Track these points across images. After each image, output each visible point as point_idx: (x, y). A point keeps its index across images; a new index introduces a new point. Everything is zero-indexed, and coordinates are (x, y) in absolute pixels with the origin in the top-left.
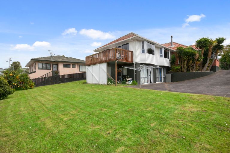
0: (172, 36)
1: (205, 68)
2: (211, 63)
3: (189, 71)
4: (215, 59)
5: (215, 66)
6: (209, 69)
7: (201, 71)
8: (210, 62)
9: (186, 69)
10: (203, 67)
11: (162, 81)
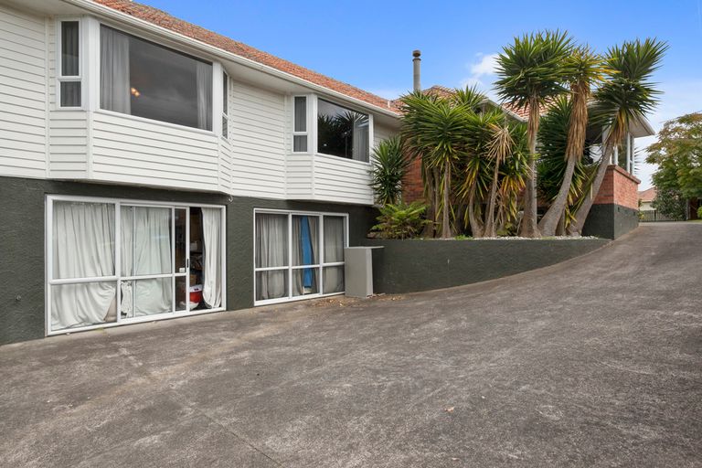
0: (417, 55)
1: (552, 218)
2: (586, 188)
3: (469, 232)
4: (611, 168)
5: (612, 205)
6: (579, 221)
7: (530, 232)
8: (580, 183)
9: (451, 219)
10: (542, 211)
11: (316, 291)
